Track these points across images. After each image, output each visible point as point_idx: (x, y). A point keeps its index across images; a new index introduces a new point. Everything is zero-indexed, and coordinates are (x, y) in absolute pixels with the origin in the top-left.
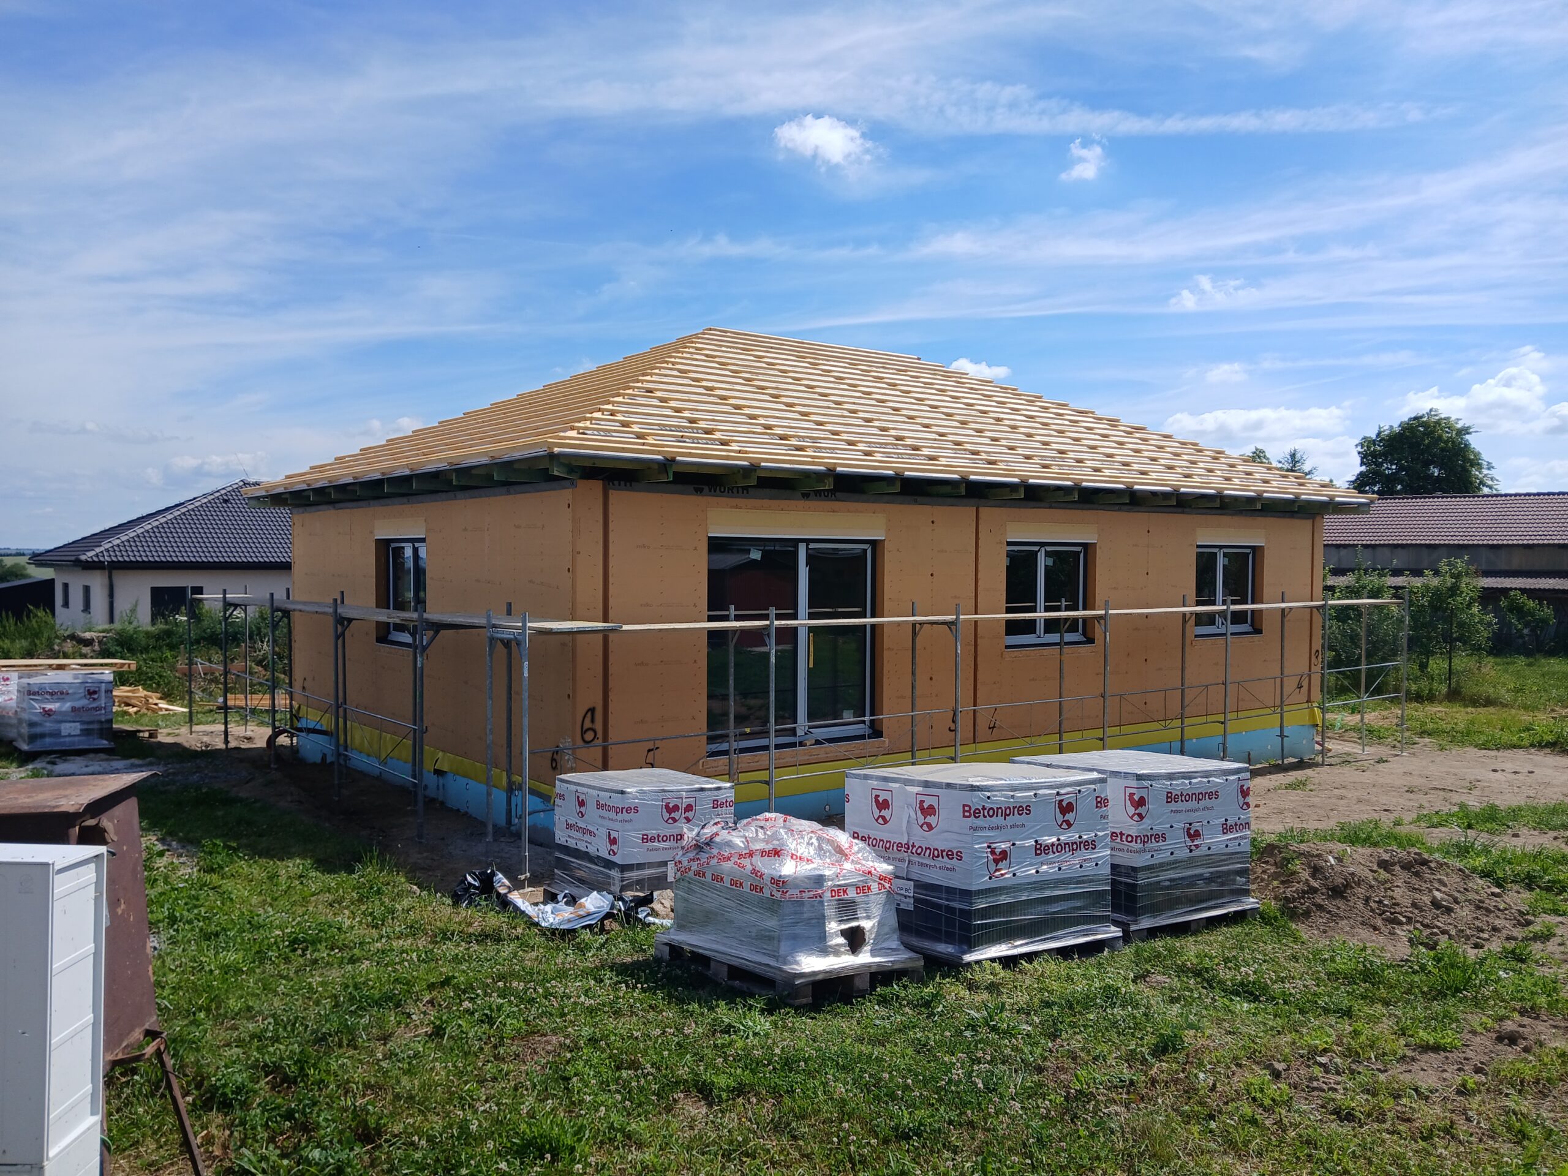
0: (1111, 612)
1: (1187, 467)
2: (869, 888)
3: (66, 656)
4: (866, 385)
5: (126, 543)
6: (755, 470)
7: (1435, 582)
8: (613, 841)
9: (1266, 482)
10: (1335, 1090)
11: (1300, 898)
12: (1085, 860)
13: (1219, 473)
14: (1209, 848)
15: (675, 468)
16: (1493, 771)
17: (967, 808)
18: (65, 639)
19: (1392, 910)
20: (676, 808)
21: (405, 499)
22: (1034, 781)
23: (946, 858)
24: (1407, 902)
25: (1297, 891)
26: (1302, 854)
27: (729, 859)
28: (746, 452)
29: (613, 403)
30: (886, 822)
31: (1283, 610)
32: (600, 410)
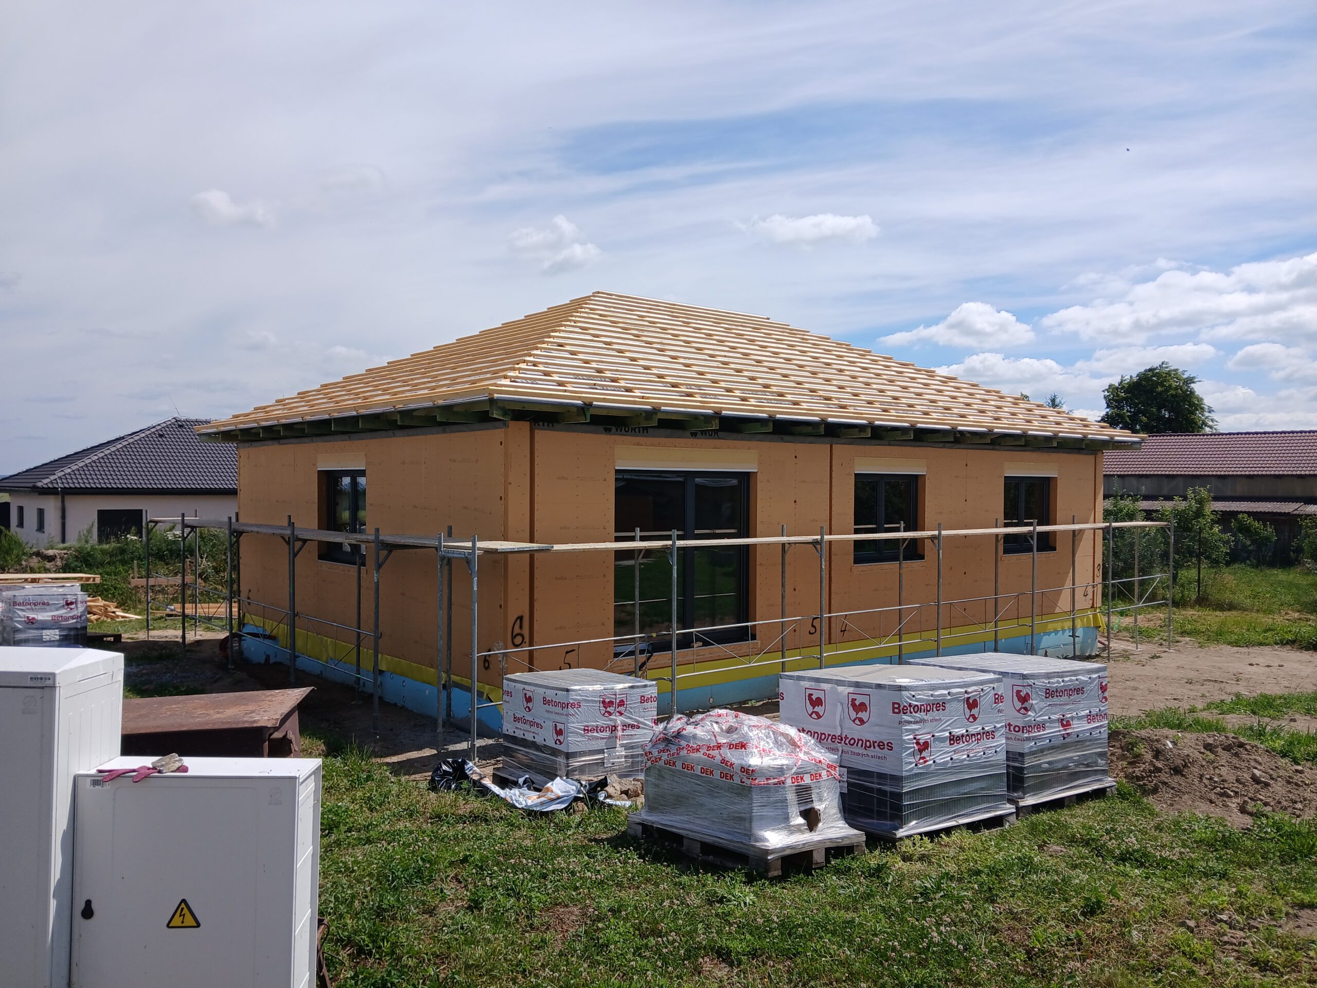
0: (944, 532)
1: (995, 411)
2: (820, 776)
3: (32, 571)
4: (732, 341)
5: (76, 472)
6: (656, 413)
7: (1183, 505)
8: (559, 732)
9: (1058, 423)
10: (1245, 944)
11: (1148, 777)
12: (988, 748)
13: (1021, 416)
14: (1078, 736)
15: (592, 411)
16: (1250, 665)
17: (896, 706)
18: (31, 555)
19: (1222, 786)
20: (611, 703)
21: (346, 437)
22: (947, 681)
23: (877, 748)
24: (1232, 778)
25: (1144, 771)
26: (1143, 739)
27: (698, 750)
28: (648, 398)
29: (534, 355)
30: (819, 717)
31: (1074, 531)
32: (524, 361)
